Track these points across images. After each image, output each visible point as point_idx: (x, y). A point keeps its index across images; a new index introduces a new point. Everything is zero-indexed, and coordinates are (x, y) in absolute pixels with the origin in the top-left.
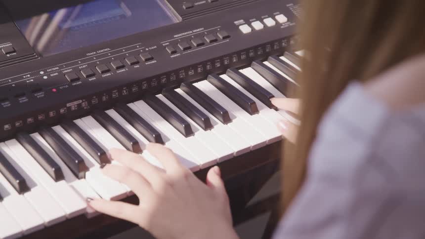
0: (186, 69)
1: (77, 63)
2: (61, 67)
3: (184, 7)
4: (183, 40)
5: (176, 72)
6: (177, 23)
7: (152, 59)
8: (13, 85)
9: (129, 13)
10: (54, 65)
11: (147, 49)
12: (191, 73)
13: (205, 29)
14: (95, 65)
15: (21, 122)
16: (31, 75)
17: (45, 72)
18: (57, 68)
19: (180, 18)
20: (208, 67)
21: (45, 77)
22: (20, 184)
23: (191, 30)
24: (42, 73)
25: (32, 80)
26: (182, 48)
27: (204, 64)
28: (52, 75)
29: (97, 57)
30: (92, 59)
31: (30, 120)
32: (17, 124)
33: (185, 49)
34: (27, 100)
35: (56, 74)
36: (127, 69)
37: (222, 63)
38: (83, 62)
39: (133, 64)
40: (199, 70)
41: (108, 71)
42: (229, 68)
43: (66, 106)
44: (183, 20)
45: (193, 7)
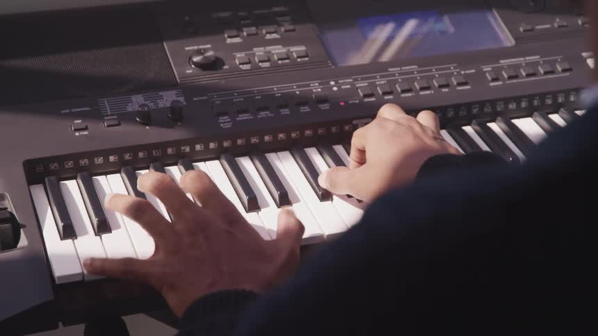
0: (507, 101)
1: (375, 78)
2: (356, 80)
3: (521, 29)
4: (510, 66)
5: (493, 102)
6: (508, 47)
7: (465, 84)
8: (298, 92)
9: (452, 30)
10: (348, 76)
11: (463, 72)
12: (512, 106)
13: (542, 57)
14: (396, 82)
15: (298, 132)
16: (320, 84)
17: (337, 83)
18: (351, 80)
19: (513, 42)
20: (536, 103)
21: (335, 89)
22: (281, 196)
23: (524, 56)
24: (332, 83)
25: (319, 90)
26: (506, 76)
27: (531, 98)
28: (343, 87)
29: (400, 74)
30: (394, 75)
31: (308, 132)
32: (293, 135)
33: (510, 78)
34: (309, 110)
35: (349, 86)
36: (432, 92)
37: (555, 99)
38: (382, 77)
39: (441, 86)
40: (524, 104)
41: (409, 91)
42: (564, 107)
43: (351, 123)
44: (516, 44)
45: (532, 30)
